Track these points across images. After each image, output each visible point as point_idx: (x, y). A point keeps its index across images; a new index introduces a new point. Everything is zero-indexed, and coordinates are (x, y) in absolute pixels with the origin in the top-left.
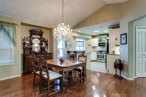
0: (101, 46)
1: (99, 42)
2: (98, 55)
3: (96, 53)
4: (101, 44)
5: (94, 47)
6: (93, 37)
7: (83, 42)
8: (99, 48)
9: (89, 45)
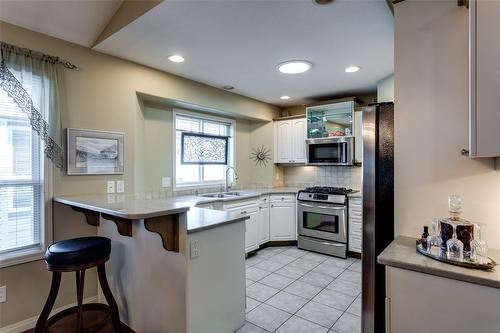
0: (323, 160)
1: (313, 141)
2: (305, 214)
3: (292, 199)
4: (320, 153)
5: (285, 168)
6: (283, 111)
7: (226, 139)
8: (312, 175)
9: (261, 157)
